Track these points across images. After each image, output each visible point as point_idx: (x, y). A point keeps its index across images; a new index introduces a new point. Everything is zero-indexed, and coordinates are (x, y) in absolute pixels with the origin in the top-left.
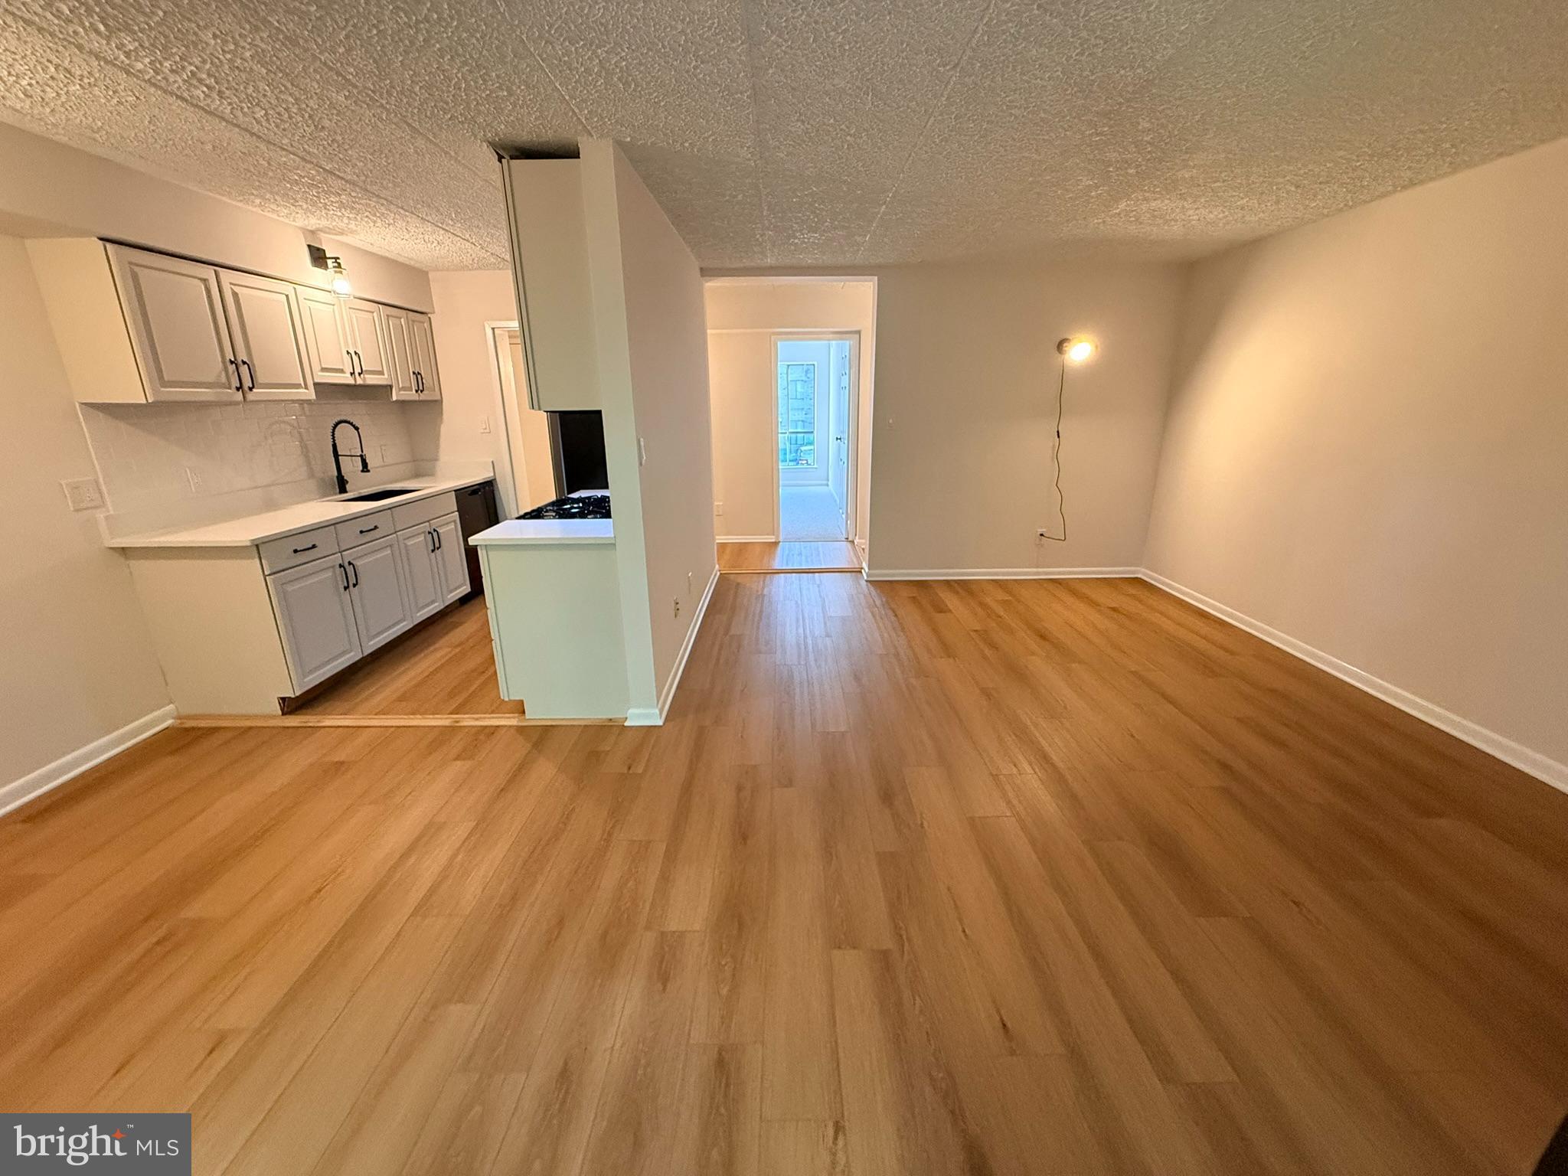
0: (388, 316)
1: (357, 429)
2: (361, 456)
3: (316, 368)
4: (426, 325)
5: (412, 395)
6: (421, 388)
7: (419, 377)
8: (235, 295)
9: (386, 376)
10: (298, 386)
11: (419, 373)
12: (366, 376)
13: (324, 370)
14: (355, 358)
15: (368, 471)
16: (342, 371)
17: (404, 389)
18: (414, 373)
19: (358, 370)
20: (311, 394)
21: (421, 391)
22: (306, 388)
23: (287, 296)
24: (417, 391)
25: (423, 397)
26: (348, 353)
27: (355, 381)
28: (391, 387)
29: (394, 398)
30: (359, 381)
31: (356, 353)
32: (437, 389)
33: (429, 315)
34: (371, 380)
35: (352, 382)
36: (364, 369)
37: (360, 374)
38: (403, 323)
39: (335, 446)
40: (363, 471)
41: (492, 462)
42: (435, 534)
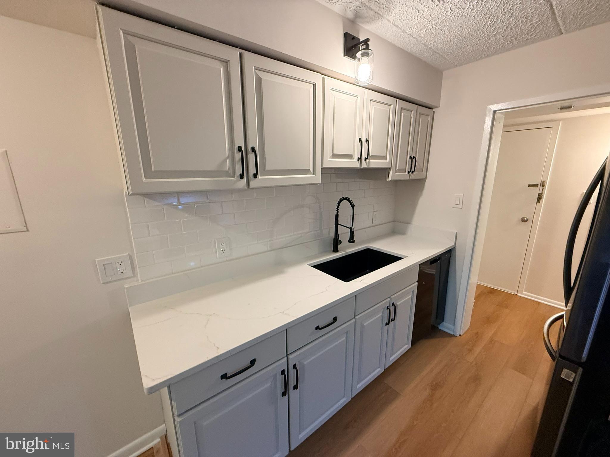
0: (402, 109)
1: (353, 206)
2: (351, 228)
3: (328, 153)
4: (430, 118)
5: (405, 176)
6: (413, 170)
7: (414, 160)
8: (259, 81)
9: (388, 160)
10: (307, 171)
11: (414, 157)
12: (371, 161)
13: (335, 156)
14: (365, 144)
15: (353, 242)
16: (350, 157)
17: (400, 170)
18: (410, 157)
19: (364, 155)
20: (317, 178)
21: (412, 172)
22: (314, 173)
23: (315, 86)
24: (409, 172)
25: (413, 176)
26: (360, 140)
27: (361, 165)
28: (389, 169)
29: (390, 179)
30: (364, 165)
31: (367, 141)
32: (424, 169)
33: (434, 110)
34: (374, 163)
35: (357, 165)
36: (371, 154)
37: (366, 159)
38: (412, 116)
39: (337, 216)
40: (349, 241)
41: (457, 233)
42: (392, 309)
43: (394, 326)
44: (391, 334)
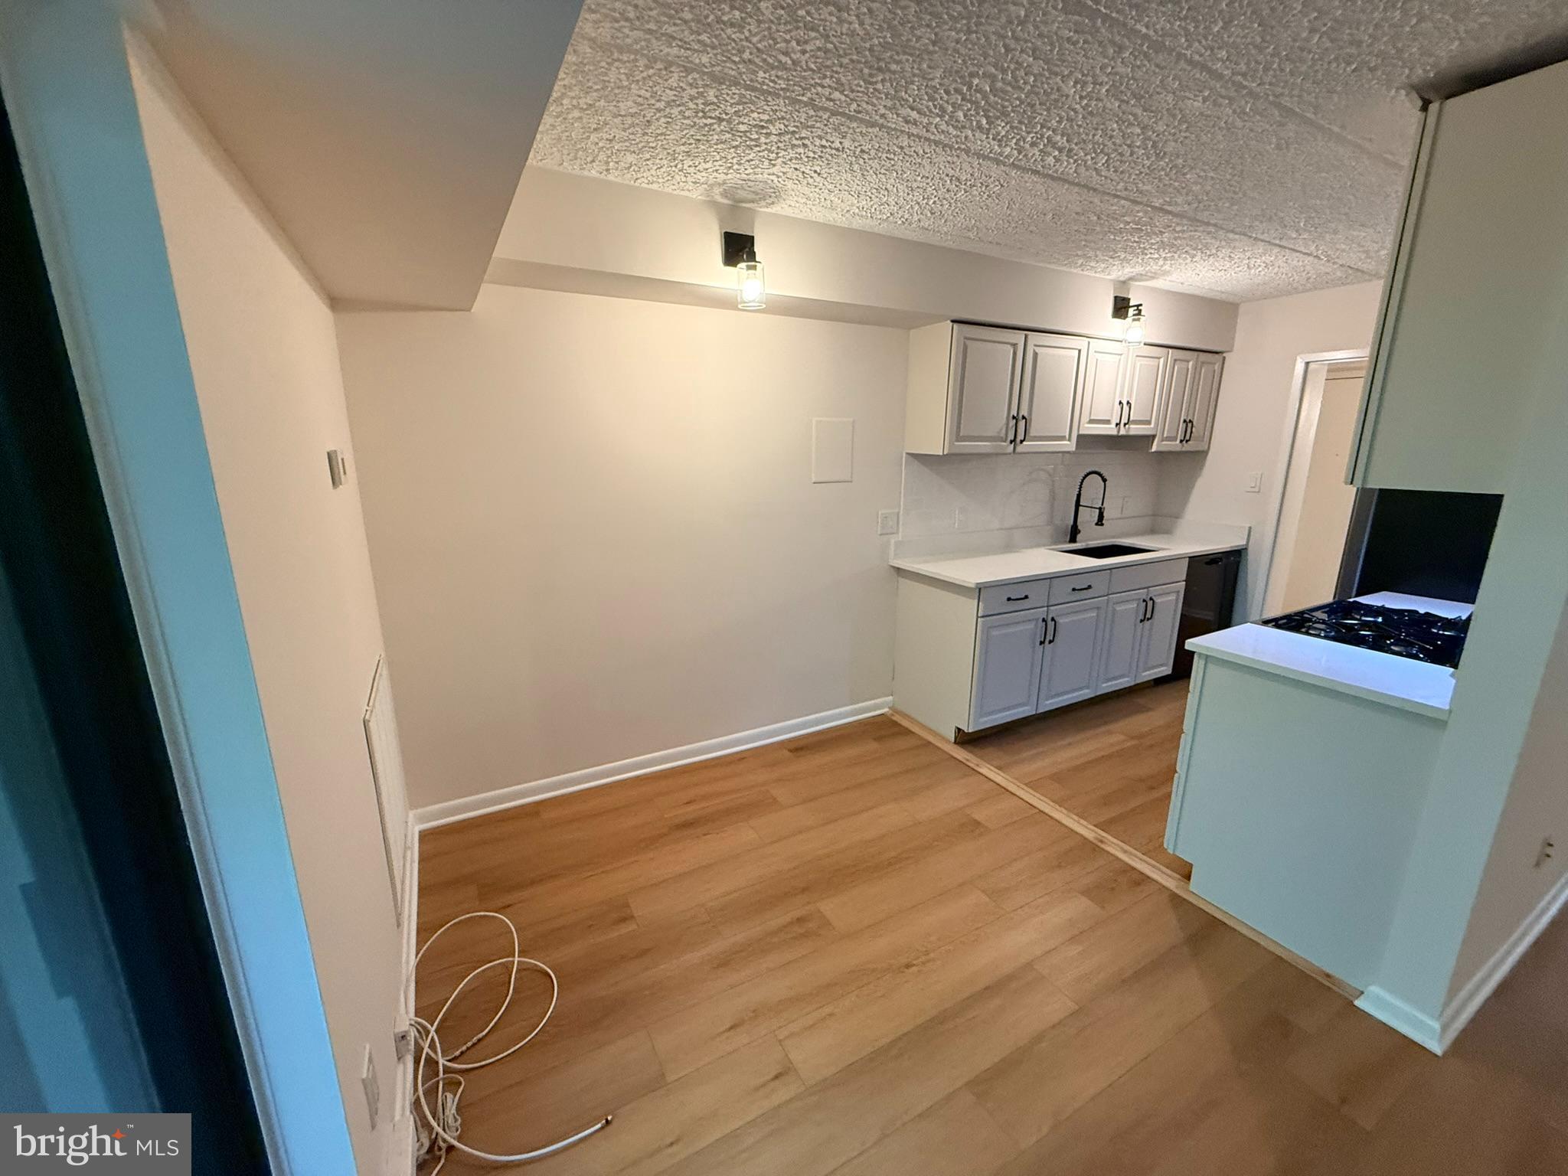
0: (1175, 360)
1: (1104, 480)
2: (1100, 509)
3: (1085, 418)
4: (1217, 367)
5: (1175, 445)
6: (1187, 437)
7: (1190, 425)
8: (1036, 355)
9: (1152, 426)
10: (1062, 438)
11: (1190, 421)
12: (1132, 426)
13: (1091, 421)
14: (1126, 408)
15: (1102, 525)
16: (1108, 422)
17: (1168, 439)
18: (1185, 421)
19: (1124, 420)
20: (1070, 445)
21: (1187, 441)
22: (1069, 440)
23: (1080, 351)
24: (1181, 441)
25: (1188, 447)
26: (1120, 403)
27: (1119, 432)
28: (1154, 436)
29: (1154, 449)
30: (1123, 432)
31: (1128, 403)
32: (1206, 439)
33: (1224, 355)
34: (1135, 430)
35: (1114, 432)
36: (1131, 419)
37: (1125, 424)
38: (1190, 367)
39: (1079, 496)
40: (1097, 524)
41: (1250, 528)
42: (1150, 603)
43: (1152, 625)
44: (1146, 633)
